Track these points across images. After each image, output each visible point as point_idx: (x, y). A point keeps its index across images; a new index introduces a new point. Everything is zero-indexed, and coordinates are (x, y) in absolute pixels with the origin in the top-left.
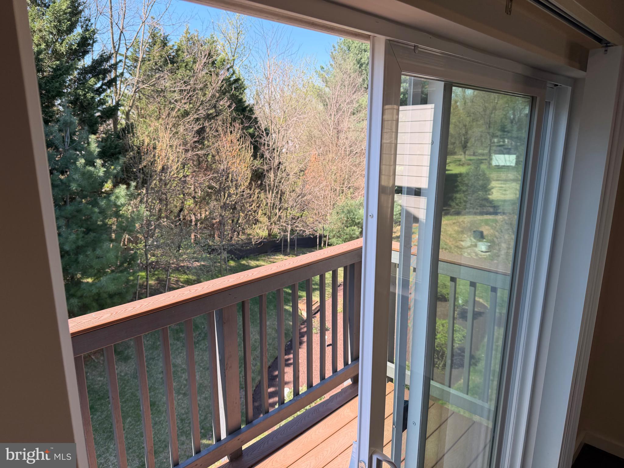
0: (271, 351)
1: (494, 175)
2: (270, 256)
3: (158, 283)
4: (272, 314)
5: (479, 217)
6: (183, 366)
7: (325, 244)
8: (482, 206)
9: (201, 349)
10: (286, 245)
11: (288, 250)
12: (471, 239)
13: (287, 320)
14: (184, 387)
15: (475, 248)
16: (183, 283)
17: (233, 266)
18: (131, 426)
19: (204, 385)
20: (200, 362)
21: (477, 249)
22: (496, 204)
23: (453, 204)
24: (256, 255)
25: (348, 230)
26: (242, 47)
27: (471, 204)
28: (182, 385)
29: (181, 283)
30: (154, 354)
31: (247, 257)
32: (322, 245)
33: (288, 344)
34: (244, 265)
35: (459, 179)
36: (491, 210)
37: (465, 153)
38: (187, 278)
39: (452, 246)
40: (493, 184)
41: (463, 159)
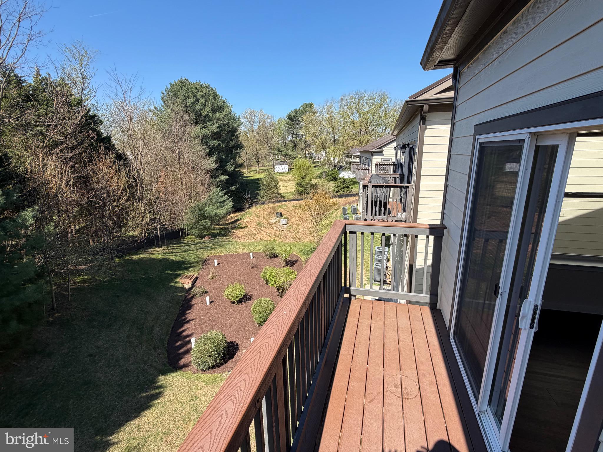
0: (170, 317)
1: (278, 178)
2: (147, 249)
3: (58, 288)
4: (162, 291)
5: (277, 204)
6: (105, 346)
7: (185, 235)
8: (276, 197)
9: (115, 329)
10: (158, 240)
11: (160, 243)
12: (275, 218)
13: (174, 293)
14: (112, 361)
15: (279, 223)
16: (80, 283)
17: (119, 262)
18: (75, 405)
19: (128, 355)
20: (118, 338)
21: (280, 224)
22: (283, 195)
23: (259, 198)
24: (136, 251)
25: (201, 223)
26: (88, 90)
27: (270, 196)
28: (109, 360)
29: (79, 283)
30: (75, 344)
31: (129, 253)
32: (184, 235)
33: (181, 309)
34: (128, 259)
35: (260, 182)
36: (282, 199)
37: (258, 165)
38: (83, 279)
39: (266, 224)
40: (280, 183)
41: (258, 169)
